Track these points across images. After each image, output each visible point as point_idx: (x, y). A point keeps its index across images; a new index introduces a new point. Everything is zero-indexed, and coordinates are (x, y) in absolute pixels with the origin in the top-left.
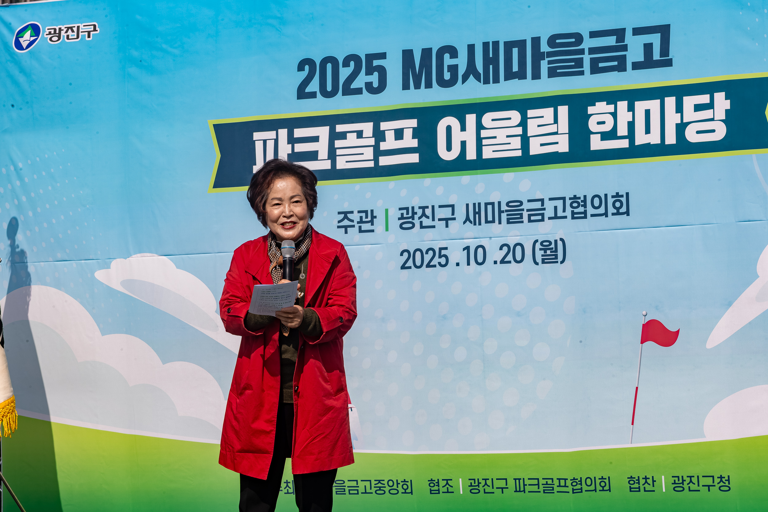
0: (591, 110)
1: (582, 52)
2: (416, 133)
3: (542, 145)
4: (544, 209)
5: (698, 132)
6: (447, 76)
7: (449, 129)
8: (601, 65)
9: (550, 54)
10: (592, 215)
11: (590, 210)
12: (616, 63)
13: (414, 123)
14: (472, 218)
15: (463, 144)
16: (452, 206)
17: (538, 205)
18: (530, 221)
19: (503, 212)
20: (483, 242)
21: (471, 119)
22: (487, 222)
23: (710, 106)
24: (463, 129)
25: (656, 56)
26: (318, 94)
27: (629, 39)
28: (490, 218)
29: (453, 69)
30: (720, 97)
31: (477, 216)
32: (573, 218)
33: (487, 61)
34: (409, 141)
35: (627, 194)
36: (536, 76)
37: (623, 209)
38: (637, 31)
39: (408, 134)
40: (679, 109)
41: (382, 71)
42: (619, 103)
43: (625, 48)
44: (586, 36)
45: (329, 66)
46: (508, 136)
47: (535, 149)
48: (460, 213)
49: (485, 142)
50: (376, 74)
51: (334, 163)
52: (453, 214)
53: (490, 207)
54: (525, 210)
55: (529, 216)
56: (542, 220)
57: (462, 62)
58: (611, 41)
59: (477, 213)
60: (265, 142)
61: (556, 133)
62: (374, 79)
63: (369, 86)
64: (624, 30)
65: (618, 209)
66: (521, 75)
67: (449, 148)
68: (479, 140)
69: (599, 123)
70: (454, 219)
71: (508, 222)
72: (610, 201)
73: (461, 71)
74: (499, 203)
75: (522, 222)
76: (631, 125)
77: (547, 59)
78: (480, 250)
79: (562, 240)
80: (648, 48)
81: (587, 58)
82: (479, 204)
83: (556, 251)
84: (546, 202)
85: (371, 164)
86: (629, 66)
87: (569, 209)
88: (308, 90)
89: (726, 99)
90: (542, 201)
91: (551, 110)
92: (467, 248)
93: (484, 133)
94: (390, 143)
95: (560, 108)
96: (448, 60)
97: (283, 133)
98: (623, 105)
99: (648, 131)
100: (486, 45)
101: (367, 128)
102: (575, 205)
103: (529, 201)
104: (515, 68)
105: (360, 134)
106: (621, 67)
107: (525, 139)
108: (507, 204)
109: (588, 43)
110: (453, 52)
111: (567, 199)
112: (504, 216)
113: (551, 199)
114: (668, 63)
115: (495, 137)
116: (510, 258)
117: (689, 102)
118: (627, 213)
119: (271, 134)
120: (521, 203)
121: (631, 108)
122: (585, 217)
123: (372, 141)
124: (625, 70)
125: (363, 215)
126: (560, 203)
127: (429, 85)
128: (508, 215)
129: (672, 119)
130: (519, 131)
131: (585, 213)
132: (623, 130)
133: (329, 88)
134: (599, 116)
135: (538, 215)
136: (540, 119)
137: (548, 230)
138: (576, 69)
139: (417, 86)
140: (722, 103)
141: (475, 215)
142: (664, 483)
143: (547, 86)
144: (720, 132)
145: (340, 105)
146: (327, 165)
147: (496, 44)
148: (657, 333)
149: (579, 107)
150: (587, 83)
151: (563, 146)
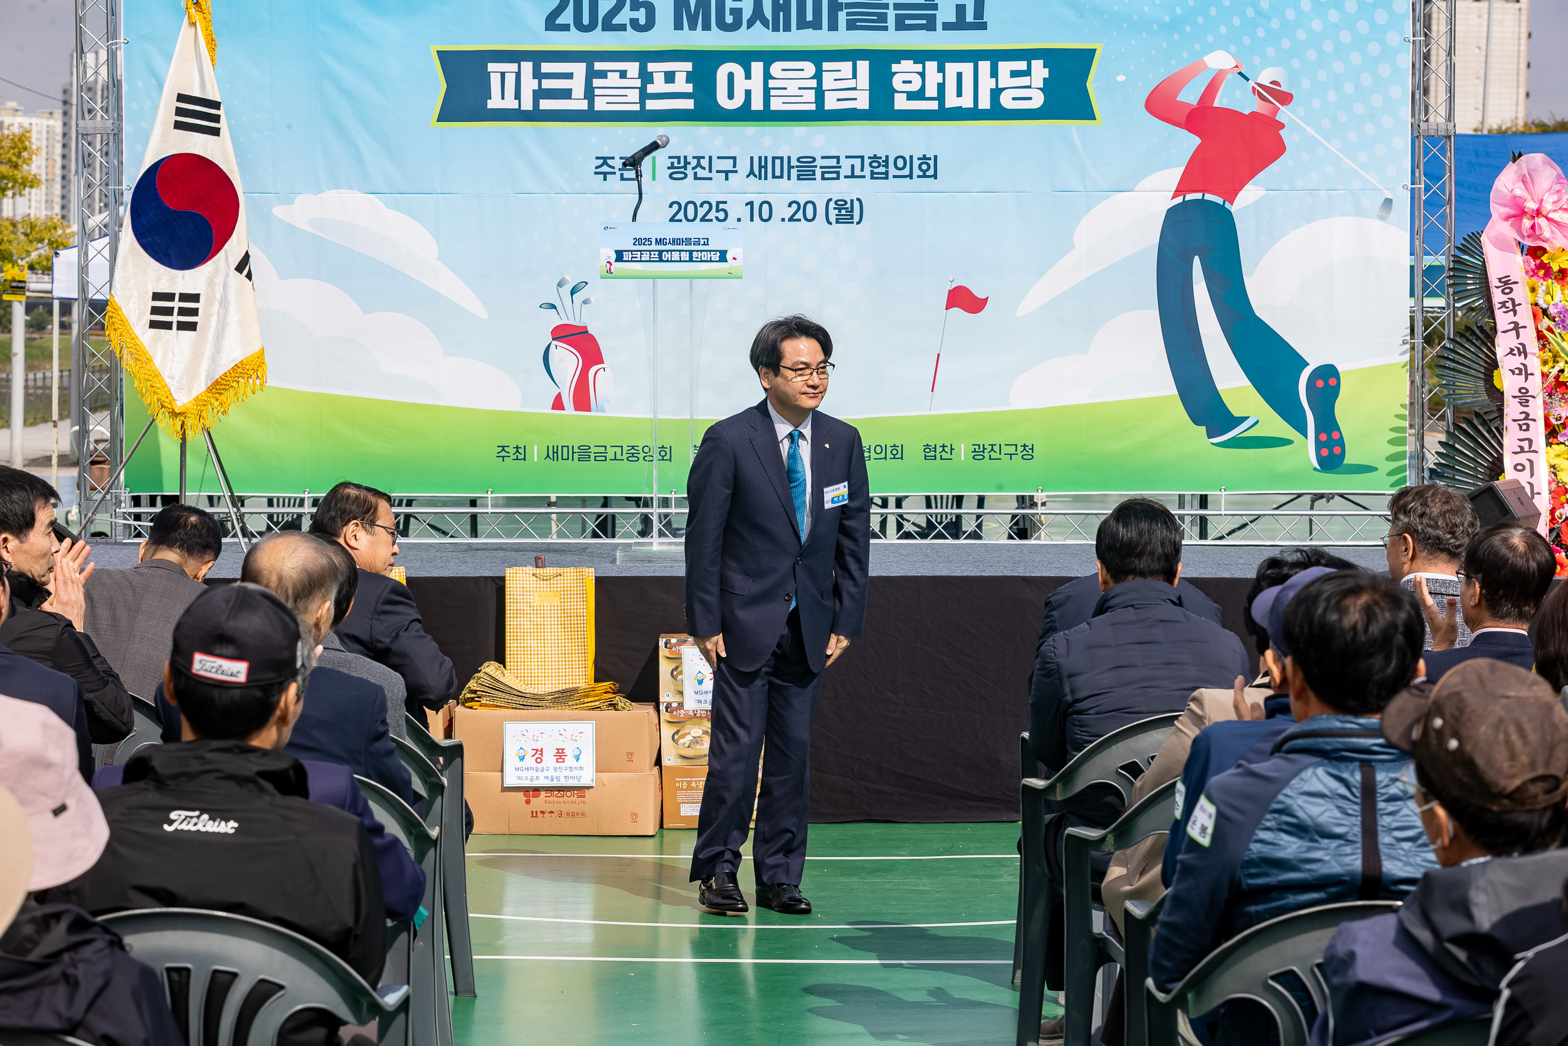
0: (895, 68)
1: (886, 6)
2: (690, 77)
3: (838, 100)
4: (840, 167)
5: (1014, 99)
6: (729, 19)
7: (731, 76)
8: (907, 22)
9: (848, 6)
10: (895, 177)
11: (892, 171)
12: (924, 22)
13: (688, 66)
14: (756, 171)
15: (748, 93)
16: (734, 158)
17: (833, 162)
18: (823, 178)
19: (793, 167)
20: (769, 198)
21: (757, 67)
22: (774, 177)
23: (1027, 73)
24: (748, 76)
25: (970, 17)
26: (572, 27)
28: (778, 173)
29: (737, 12)
30: (1037, 65)
31: (763, 170)
32: (872, 178)
33: (776, 7)
34: (681, 85)
35: (936, 157)
37: (931, 172)
39: (681, 78)
40: (994, 73)
41: (650, 8)
42: (927, 63)
43: (935, 7)
46: (800, 88)
47: (831, 103)
48: (743, 166)
49: (773, 92)
50: (643, 10)
51: (591, 104)
52: (734, 166)
53: (778, 162)
54: (818, 167)
55: (823, 173)
56: (838, 178)
57: (747, 6)
59: (763, 166)
60: (503, 74)
61: (855, 89)
62: (641, 15)
63: (634, 23)
65: (924, 172)
66: (816, 25)
67: (731, 96)
68: (767, 91)
69: (904, 82)
70: (736, 172)
71: (799, 179)
72: (916, 163)
73: (747, 15)
74: (789, 158)
75: (815, 179)
76: (941, 87)
77: (845, 11)
78: (765, 207)
79: (858, 199)
80: (961, 8)
81: (891, 14)
82: (766, 158)
83: (852, 211)
84: (842, 159)
85: (637, 107)
86: (939, 26)
87: (868, 169)
88: (560, 21)
89: (1044, 67)
90: (838, 158)
91: (850, 64)
92: (751, 204)
93: (772, 83)
94: (658, 85)
95: (859, 63)
97: (527, 67)
98: (932, 66)
99: (959, 94)
101: (633, 68)
102: (875, 164)
103: (823, 158)
104: (809, 17)
105: (623, 74)
106: (931, 26)
107: (820, 93)
108: (798, 160)
111: (866, 159)
112: (794, 172)
113: (847, 157)
114: (983, 26)
115: (786, 89)
116: (800, 215)
117: (1005, 67)
118: (935, 176)
119: (513, 67)
121: (941, 69)
122: (887, 178)
123: (638, 83)
124: (934, 29)
126: (857, 162)
127: (707, 27)
128: (798, 171)
129: (987, 84)
130: (813, 83)
131: (887, 173)
132: (931, 91)
133: (586, 21)
134: (904, 74)
135: (832, 173)
136: (836, 73)
137: (844, 189)
138: (878, 23)
139: (693, 27)
140: (1040, 71)
141: (761, 169)
142: (963, 451)
143: (845, 39)
144: (1037, 100)
145: (599, 40)
146: (583, 105)
148: (964, 300)
149: (882, 63)
150: (890, 39)
151: (862, 102)
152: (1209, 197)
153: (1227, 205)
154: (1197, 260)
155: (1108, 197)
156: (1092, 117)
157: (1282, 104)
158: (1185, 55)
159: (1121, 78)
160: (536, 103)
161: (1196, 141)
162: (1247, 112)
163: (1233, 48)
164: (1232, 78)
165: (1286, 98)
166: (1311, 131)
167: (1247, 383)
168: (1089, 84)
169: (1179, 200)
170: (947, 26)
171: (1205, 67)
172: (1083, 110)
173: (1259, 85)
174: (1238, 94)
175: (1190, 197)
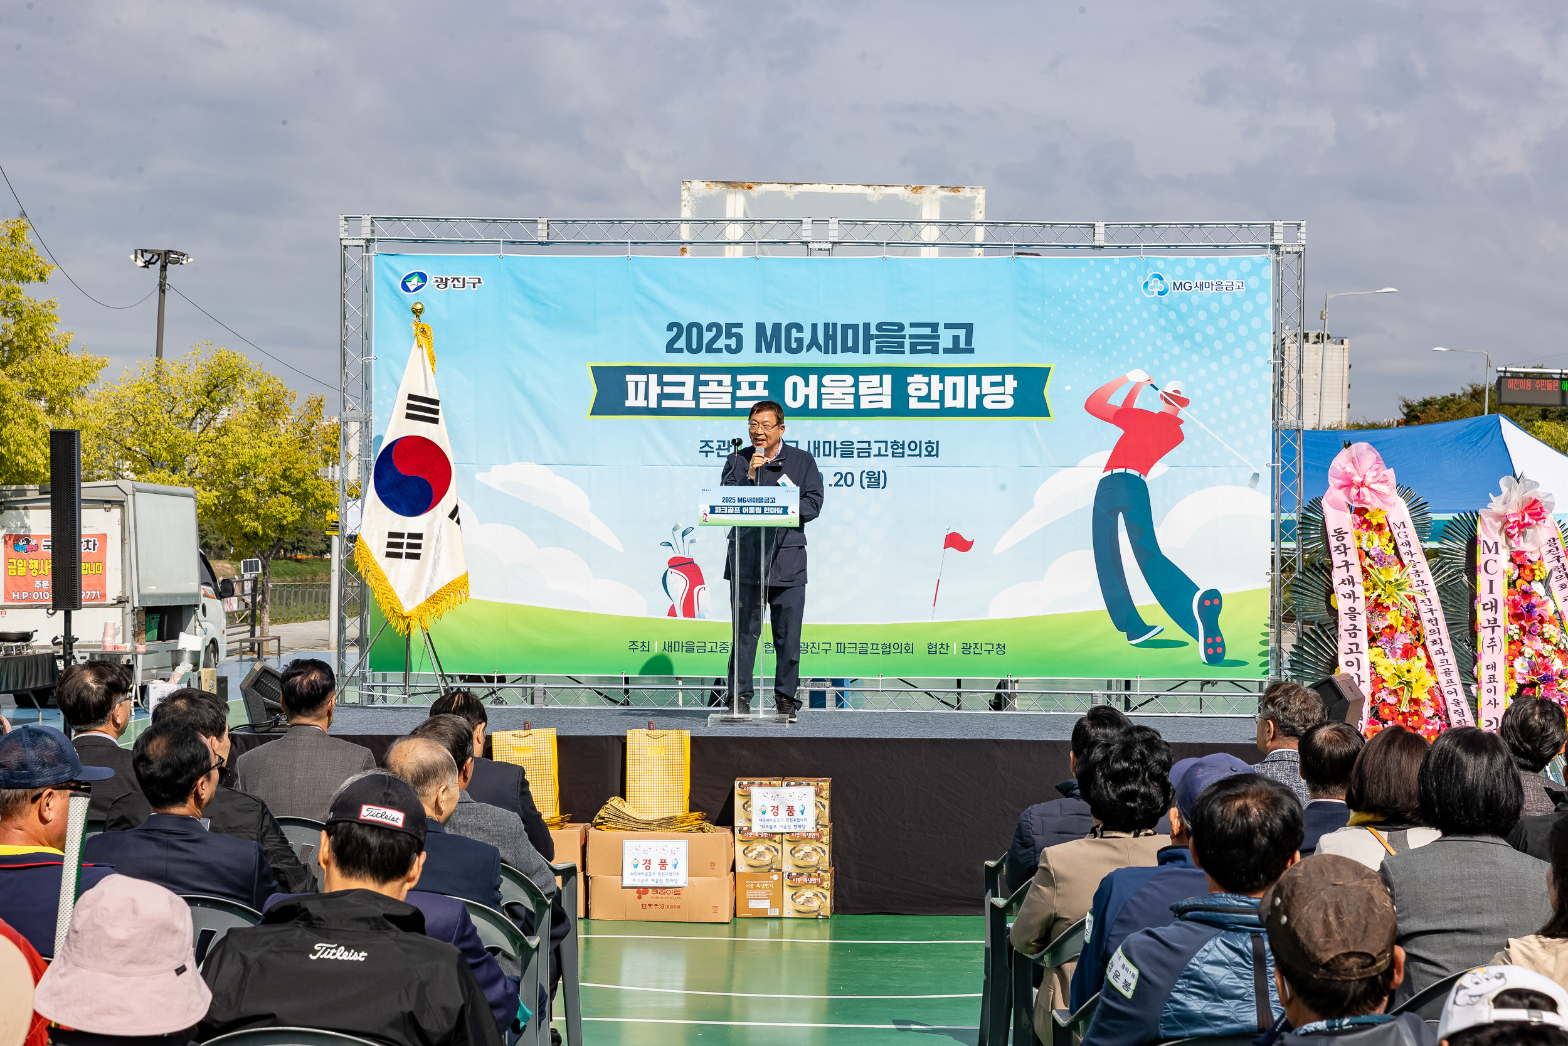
0: (909, 379)
1: (904, 337)
2: (766, 386)
3: (870, 402)
4: (871, 449)
5: (993, 402)
6: (794, 345)
7: (795, 385)
8: (918, 348)
9: (877, 336)
10: (909, 456)
11: (907, 452)
12: (930, 348)
13: (765, 378)
15: (807, 397)
17: (866, 445)
18: (859, 456)
19: (838, 449)
21: (813, 379)
22: (825, 455)
23: (1002, 384)
24: (807, 385)
25: (962, 345)
26: (685, 350)
27: (941, 330)
28: (827, 453)
29: (800, 341)
30: (1009, 378)
32: (893, 456)
33: (827, 337)
34: (761, 391)
35: (938, 442)
36: (867, 351)
37: (934, 453)
38: (947, 326)
39: (760, 385)
40: (979, 384)
41: (739, 337)
42: (932, 377)
43: (938, 337)
44: (907, 326)
45: (695, 330)
46: (843, 394)
47: (865, 404)
49: (824, 396)
50: (734, 339)
51: (698, 404)
53: (827, 445)
54: (856, 449)
55: (859, 453)
56: (869, 456)
57: (807, 336)
58: (927, 331)
59: (817, 448)
60: (637, 383)
61: (881, 394)
62: (733, 342)
63: (728, 347)
64: (938, 324)
65: (930, 452)
66: (855, 349)
67: (795, 399)
68: (820, 395)
69: (916, 390)
71: (842, 456)
72: (924, 446)
73: (806, 342)
74: (835, 442)
75: (853, 457)
76: (942, 393)
77: (875, 340)
79: (884, 472)
80: (956, 339)
81: (907, 342)
82: (819, 442)
83: (879, 479)
84: (872, 443)
85: (729, 406)
86: (941, 350)
87: (890, 450)
88: (676, 346)
89: (1014, 380)
90: (869, 443)
91: (878, 377)
93: (823, 390)
94: (744, 391)
95: (885, 376)
96: (794, 333)
97: (653, 377)
98: (935, 378)
99: (955, 398)
100: (826, 325)
101: (727, 379)
102: (895, 447)
103: (859, 442)
104: (850, 344)
105: (720, 383)
106: (935, 350)
107: (857, 397)
108: (841, 444)
109: (908, 331)
110: (800, 328)
111: (889, 443)
112: (838, 452)
113: (876, 442)
114: (972, 351)
115: (833, 394)
116: (842, 482)
117: (987, 380)
118: (937, 455)
119: (644, 378)
120: (853, 443)
121: (942, 381)
122: (903, 456)
123: (730, 389)
124: (937, 353)
125: (722, 444)
126: (883, 445)
127: (778, 351)
128: (841, 451)
129: (974, 391)
130: (853, 390)
131: (903, 453)
132: (935, 396)
133: (694, 346)
134: (916, 385)
135: (865, 453)
136: (869, 383)
137: (873, 464)
138: (899, 349)
139: (769, 351)
140: (1011, 383)
142: (955, 648)
143: (875, 359)
144: (1009, 403)
145: (703, 359)
146: (692, 405)
147: (835, 325)
148: (956, 542)
149: (900, 376)
150: (906, 360)
151: (887, 404)
152: (1129, 471)
153: (1142, 477)
154: (1121, 515)
155: (1057, 471)
156: (1048, 415)
157: (1182, 407)
158: (1113, 372)
159: (1068, 388)
160: (659, 403)
161: (1121, 432)
162: (1156, 412)
163: (1147, 367)
164: (1146, 388)
165: (1184, 402)
166: (1201, 425)
167: (1157, 602)
168: (1046, 392)
169: (1109, 473)
170: (946, 351)
171: (1124, 380)
172: (1041, 410)
173: (1165, 393)
174: (1150, 399)
175: (1116, 471)
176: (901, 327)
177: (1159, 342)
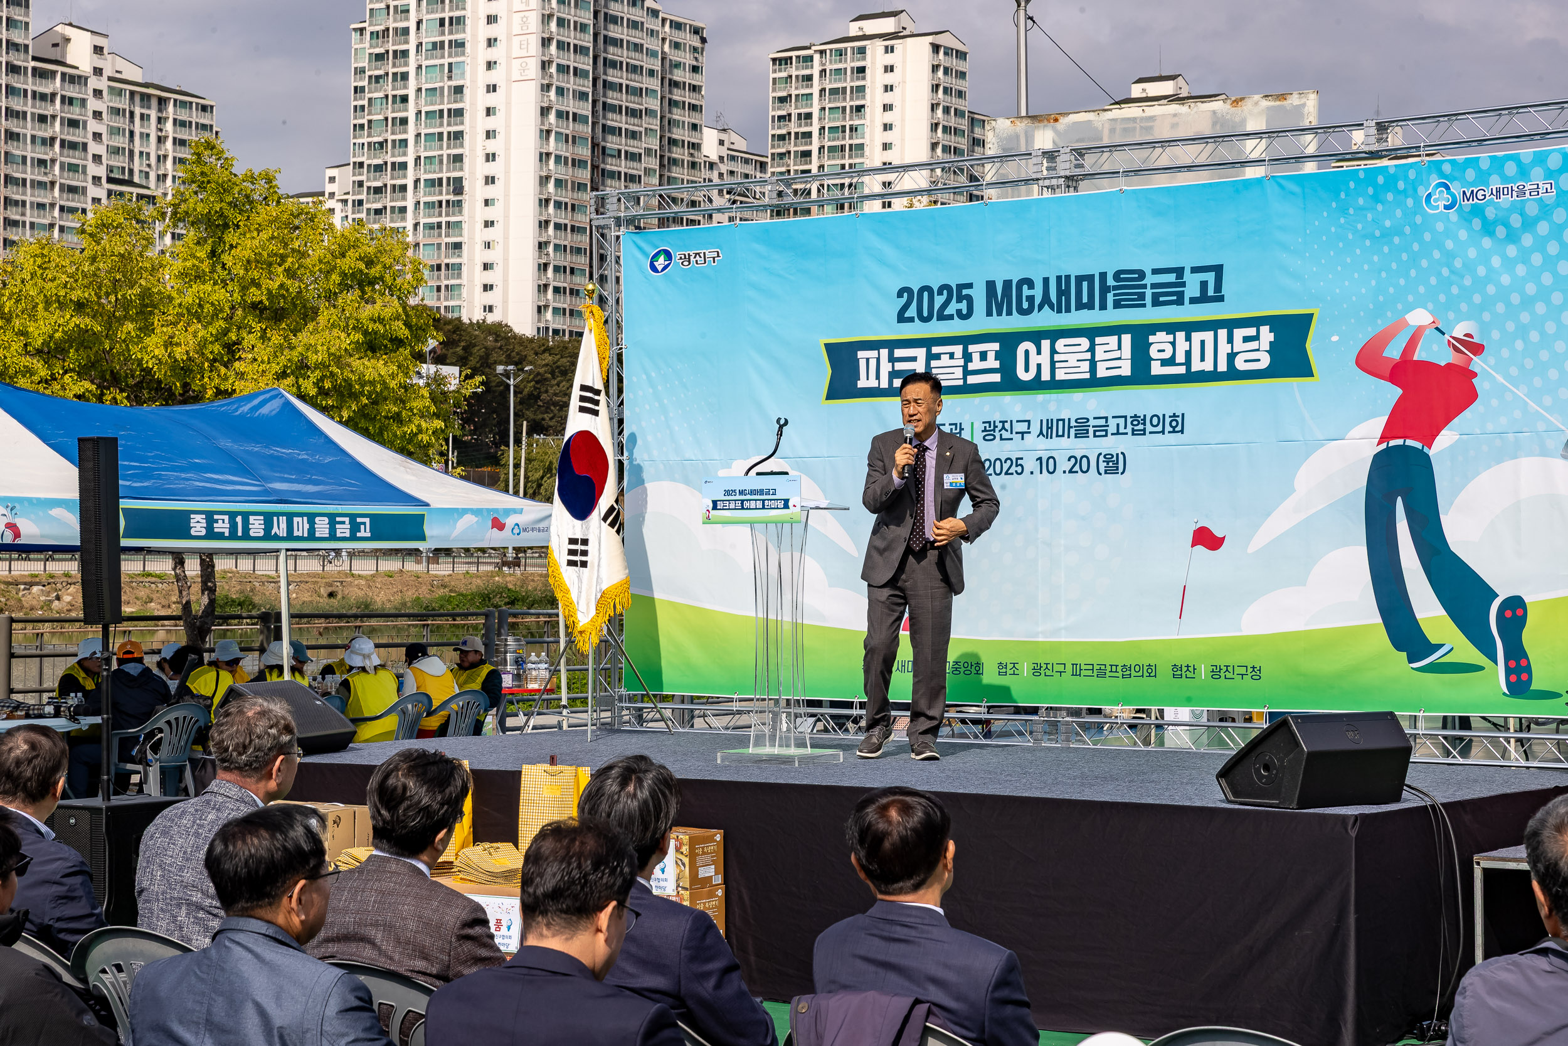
0: (1152, 339)
2: (998, 356)
3: (1108, 369)
4: (1108, 426)
5: (1246, 361)
6: (1025, 305)
7: (1027, 352)
8: (1161, 299)
9: (1115, 288)
10: (1151, 433)
11: (1149, 428)
12: (1175, 298)
13: (996, 346)
14: (1045, 432)
15: (1039, 366)
16: (1029, 421)
17: (1102, 422)
18: (1095, 436)
19: (1072, 427)
20: (1054, 454)
22: (1057, 436)
23: (1256, 338)
24: (1039, 353)
25: (1211, 292)
26: (916, 319)
27: (1187, 276)
28: (1060, 433)
29: (1031, 299)
30: (1265, 330)
32: (1134, 434)
33: (1060, 293)
34: (992, 363)
35: (1182, 414)
37: (1179, 428)
38: (1195, 270)
39: (991, 356)
40: (1230, 340)
41: (970, 300)
42: (1178, 334)
43: (1183, 284)
44: (1148, 273)
45: (926, 294)
46: (1078, 361)
47: (1102, 372)
48: (1035, 428)
49: (1057, 365)
50: (965, 302)
52: (1029, 428)
53: (1061, 423)
54: (1091, 427)
55: (1095, 432)
56: (1106, 435)
57: (1038, 293)
58: (1171, 278)
60: (868, 360)
61: (1120, 359)
62: (963, 306)
63: (959, 312)
64: (1183, 268)
65: (1174, 428)
66: (1090, 306)
67: (1027, 370)
68: (1053, 363)
69: (1159, 351)
70: (1030, 433)
71: (1077, 437)
72: (1168, 420)
73: (1038, 301)
74: (1069, 419)
75: (1088, 437)
76: (1188, 354)
77: (1113, 292)
78: (1051, 461)
79: (1122, 453)
80: (1204, 285)
81: (1149, 293)
82: (1052, 420)
83: (1117, 463)
84: (1110, 419)
85: (961, 382)
86: (1187, 301)
87: (1130, 427)
88: (907, 315)
89: (1271, 332)
90: (1106, 418)
91: (1116, 337)
92: (1040, 459)
93: (1057, 357)
94: (976, 364)
95: (1123, 336)
96: (1026, 291)
97: (884, 352)
98: (1181, 336)
99: (1203, 359)
100: (1059, 278)
101: (958, 350)
102: (1135, 423)
103: (1095, 418)
104: (1085, 300)
105: (951, 356)
106: (1180, 301)
107: (1093, 364)
108: (1076, 421)
109: (1150, 279)
110: (1030, 283)
111: (1129, 418)
112: (1073, 431)
113: (1113, 417)
114: (1221, 299)
115: (1067, 361)
116: (1077, 468)
117: (1238, 334)
118: (1182, 431)
119: (874, 353)
121: (1188, 339)
122: (1144, 434)
123: (962, 362)
124: (1183, 304)
126: (1121, 421)
127: (1009, 313)
128: (1076, 430)
129: (1224, 349)
130: (1088, 356)
131: (1144, 430)
132: (1180, 358)
133: (925, 314)
134: (1159, 343)
135: (1102, 431)
136: (1106, 345)
137: (1111, 445)
138: (1139, 301)
139: (999, 314)
140: (1267, 336)
141: (1049, 429)
142: (1203, 671)
143: (1112, 316)
144: (1265, 361)
145: (934, 329)
147: (1068, 277)
148: (1206, 539)
149: (1141, 335)
150: (1149, 315)
151: (1126, 370)
152: (1409, 442)
153: (1426, 449)
154: (1399, 499)
155: (1323, 445)
156: (1311, 374)
157: (1475, 355)
159: (1335, 338)
160: (891, 382)
161: (1399, 392)
162: (1443, 364)
164: (1430, 333)
165: (1478, 349)
166: (1500, 378)
167: (1442, 612)
168: (1309, 346)
169: (1384, 446)
170: (1193, 301)
171: (1403, 324)
172: (1304, 369)
173: (1454, 338)
174: (1435, 347)
175: (1392, 443)
176: (1142, 275)
177: (1445, 272)
